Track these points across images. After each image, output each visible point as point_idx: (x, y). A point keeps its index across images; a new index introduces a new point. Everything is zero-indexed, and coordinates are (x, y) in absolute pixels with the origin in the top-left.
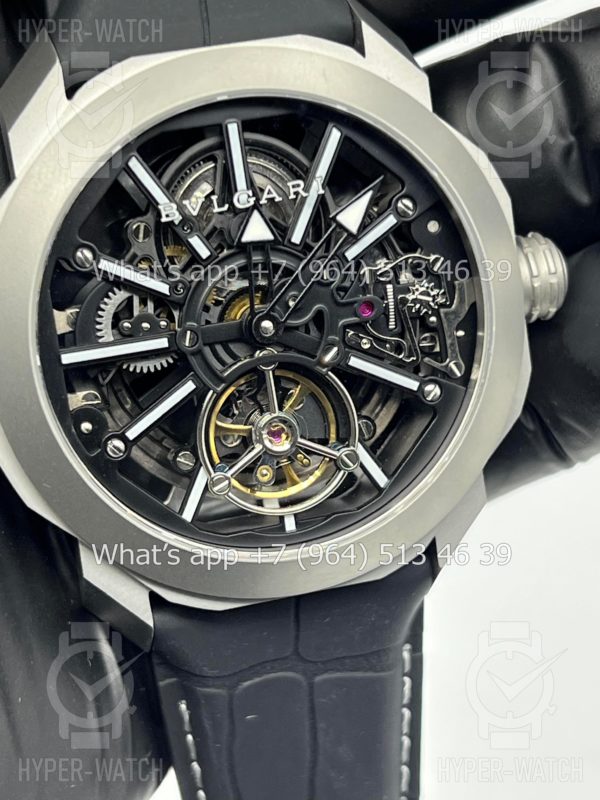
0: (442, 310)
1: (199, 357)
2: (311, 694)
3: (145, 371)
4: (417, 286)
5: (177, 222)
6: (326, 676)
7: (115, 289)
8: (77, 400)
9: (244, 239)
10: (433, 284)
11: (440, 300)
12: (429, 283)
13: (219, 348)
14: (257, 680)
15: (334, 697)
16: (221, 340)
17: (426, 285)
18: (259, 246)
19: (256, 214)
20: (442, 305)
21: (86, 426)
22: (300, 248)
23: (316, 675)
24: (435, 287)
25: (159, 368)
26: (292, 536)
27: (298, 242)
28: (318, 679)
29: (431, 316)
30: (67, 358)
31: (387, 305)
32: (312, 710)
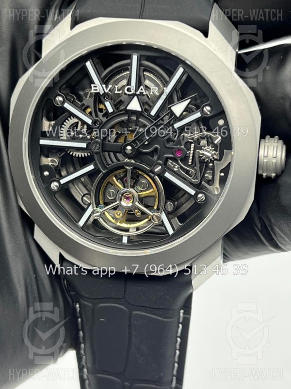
0: (215, 162)
1: (98, 155)
2: (130, 318)
3: (77, 156)
4: (206, 148)
5: (101, 94)
6: (138, 312)
7: (72, 117)
8: (46, 161)
9: (128, 108)
10: (213, 148)
11: (215, 157)
12: (212, 148)
13: (112, 154)
14: (106, 305)
15: (141, 323)
16: (113, 150)
17: (210, 148)
18: (134, 112)
19: (136, 98)
20: (216, 160)
21: (46, 173)
22: (154, 118)
23: (134, 310)
24: (214, 150)
25: (83, 156)
26: (124, 245)
27: (153, 115)
28: (135, 312)
29: (210, 163)
30: (43, 142)
31: (190, 153)
32: (130, 325)
